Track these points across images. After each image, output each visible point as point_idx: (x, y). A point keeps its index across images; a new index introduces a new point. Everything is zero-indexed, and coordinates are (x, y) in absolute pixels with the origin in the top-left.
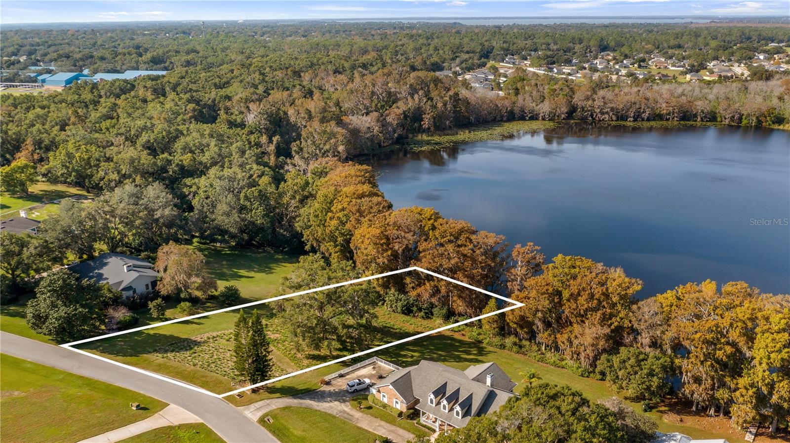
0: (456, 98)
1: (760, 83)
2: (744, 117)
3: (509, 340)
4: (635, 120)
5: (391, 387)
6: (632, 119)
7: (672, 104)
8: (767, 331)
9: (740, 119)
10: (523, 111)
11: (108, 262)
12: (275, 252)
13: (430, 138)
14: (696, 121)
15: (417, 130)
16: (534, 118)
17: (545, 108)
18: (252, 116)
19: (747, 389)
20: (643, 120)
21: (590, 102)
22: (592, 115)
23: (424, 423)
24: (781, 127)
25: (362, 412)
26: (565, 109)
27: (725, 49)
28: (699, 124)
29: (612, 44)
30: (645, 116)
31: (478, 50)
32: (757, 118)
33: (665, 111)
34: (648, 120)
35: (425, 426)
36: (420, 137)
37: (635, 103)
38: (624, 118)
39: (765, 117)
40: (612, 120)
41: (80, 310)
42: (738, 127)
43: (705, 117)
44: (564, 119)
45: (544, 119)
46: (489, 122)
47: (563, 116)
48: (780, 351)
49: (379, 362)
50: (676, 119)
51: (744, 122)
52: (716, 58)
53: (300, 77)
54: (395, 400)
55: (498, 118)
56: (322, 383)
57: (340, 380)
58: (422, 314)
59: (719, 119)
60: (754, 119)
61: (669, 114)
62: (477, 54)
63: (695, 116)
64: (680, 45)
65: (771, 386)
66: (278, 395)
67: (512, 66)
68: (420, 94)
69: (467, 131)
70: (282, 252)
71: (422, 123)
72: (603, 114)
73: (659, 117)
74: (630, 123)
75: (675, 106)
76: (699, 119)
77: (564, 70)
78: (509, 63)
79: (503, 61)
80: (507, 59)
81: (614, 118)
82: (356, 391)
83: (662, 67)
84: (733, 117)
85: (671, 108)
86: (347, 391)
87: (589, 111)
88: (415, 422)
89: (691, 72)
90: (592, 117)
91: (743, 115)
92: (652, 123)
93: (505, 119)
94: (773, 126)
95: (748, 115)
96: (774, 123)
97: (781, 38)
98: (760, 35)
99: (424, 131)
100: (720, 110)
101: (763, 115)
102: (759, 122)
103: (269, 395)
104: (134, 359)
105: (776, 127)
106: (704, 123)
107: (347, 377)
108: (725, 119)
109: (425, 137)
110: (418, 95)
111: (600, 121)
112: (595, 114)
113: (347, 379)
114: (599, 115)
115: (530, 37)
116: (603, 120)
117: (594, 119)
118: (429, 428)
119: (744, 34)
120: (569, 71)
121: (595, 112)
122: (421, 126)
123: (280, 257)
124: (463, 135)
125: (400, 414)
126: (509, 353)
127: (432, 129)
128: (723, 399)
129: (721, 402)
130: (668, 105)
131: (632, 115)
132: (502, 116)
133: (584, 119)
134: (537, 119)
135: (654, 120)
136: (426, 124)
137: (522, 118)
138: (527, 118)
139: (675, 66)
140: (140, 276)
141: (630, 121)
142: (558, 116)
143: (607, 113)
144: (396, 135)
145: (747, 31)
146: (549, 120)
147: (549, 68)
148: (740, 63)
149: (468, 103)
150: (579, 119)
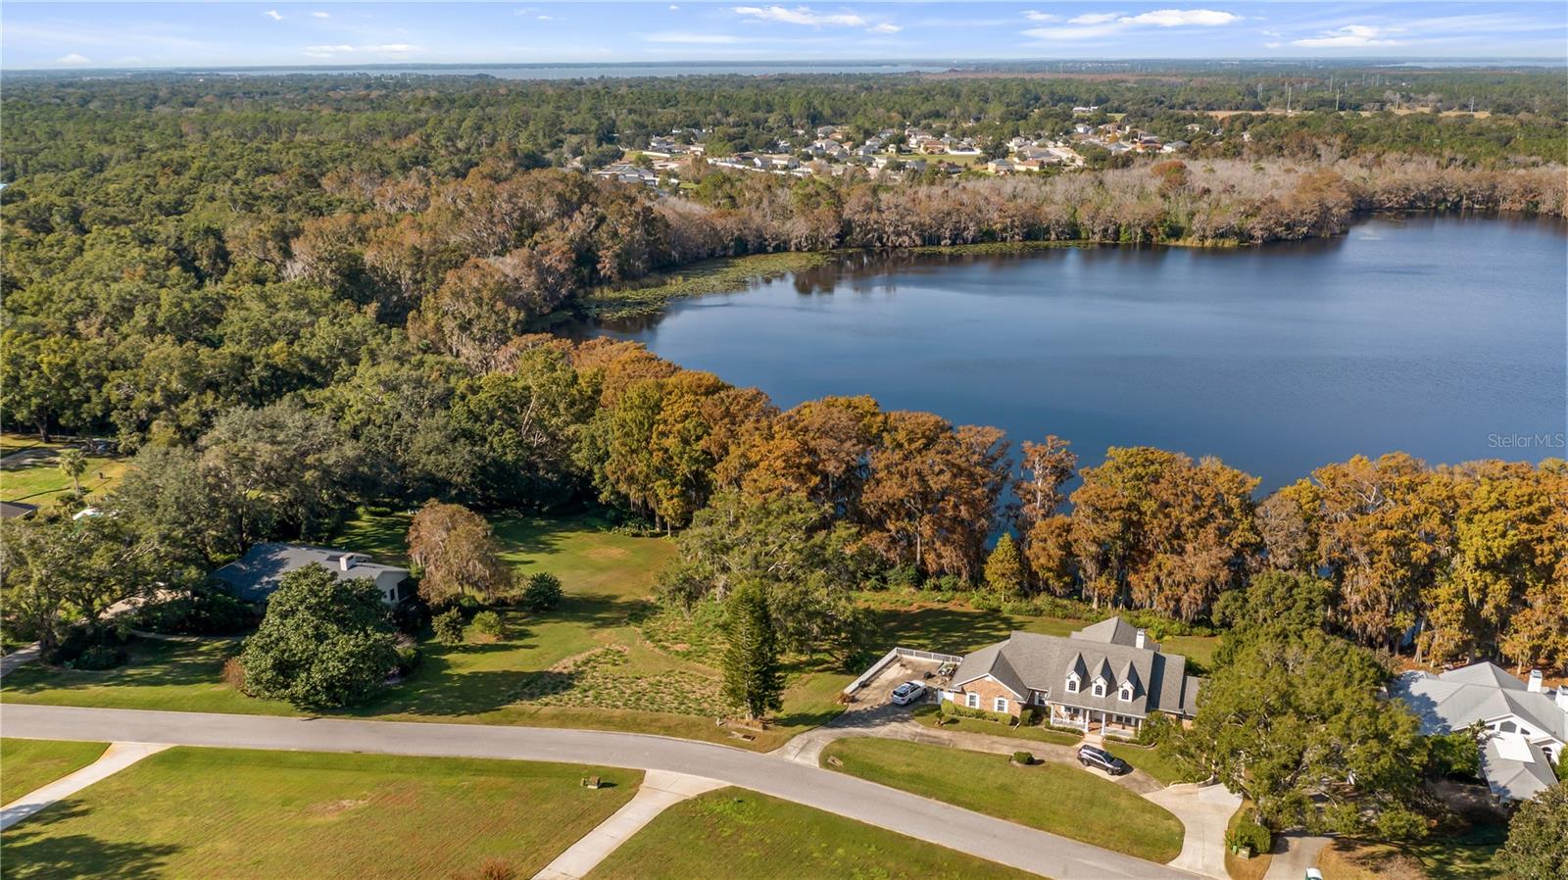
0: (648, 220)
1: (1118, 172)
2: (1122, 229)
3: (1042, 601)
4: (953, 244)
5: (990, 678)
6: (949, 242)
7: (1010, 213)
8: (1475, 511)
9: (1117, 232)
10: (761, 236)
11: (283, 559)
12: (525, 515)
13: (617, 295)
14: (1049, 240)
15: (587, 281)
16: (782, 247)
17: (798, 228)
18: (299, 266)
19: (1451, 602)
20: (965, 242)
21: (874, 215)
22: (880, 239)
23: (1056, 725)
24: (1181, 243)
25: (946, 729)
26: (834, 230)
27: (1018, 117)
28: (1052, 244)
29: (827, 112)
30: (969, 234)
31: (593, 128)
32: (1143, 229)
33: (999, 226)
34: (974, 241)
35: (1059, 729)
36: (597, 294)
37: (949, 214)
38: (933, 240)
39: (1155, 227)
40: (916, 246)
41: (378, 636)
42: (1115, 246)
43: (1063, 232)
44: (834, 247)
45: (799, 249)
46: (703, 259)
47: (832, 242)
48: (1504, 535)
49: (904, 656)
50: (1017, 237)
51: (1124, 238)
52: (1016, 134)
53: (319, 186)
54: (996, 700)
55: (719, 251)
56: (844, 700)
57: (865, 691)
58: (873, 581)
59: (1084, 235)
60: (1139, 231)
61: (1004, 230)
62: (592, 135)
63: (1047, 231)
64: (938, 112)
65: (1483, 591)
66: (800, 727)
67: (668, 156)
68: (585, 212)
69: (680, 278)
70: (540, 514)
71: (599, 266)
72: (899, 234)
73: (988, 236)
74: (945, 249)
75: (1015, 216)
76: (1053, 236)
77: (774, 162)
78: (660, 151)
79: (647, 149)
80: (653, 144)
81: (918, 242)
82: (910, 702)
83: (936, 150)
84: (1106, 230)
85: (1009, 221)
86: (894, 704)
87: (876, 230)
88: (1042, 726)
89: (994, 158)
90: (881, 242)
91: (1120, 225)
92: (983, 248)
93: (731, 252)
94: (1167, 243)
95: (1129, 226)
96: (1168, 236)
97: (1085, 97)
98: (1052, 94)
99: (606, 281)
100: (1083, 217)
101: (1150, 224)
102: (1147, 236)
103: (789, 729)
104: (496, 715)
105: (1173, 242)
106: (1063, 243)
107: (874, 685)
108: (1093, 233)
109: (609, 293)
110: (582, 213)
111: (895, 247)
112: (885, 236)
113: (875, 688)
114: (892, 238)
115: (668, 101)
116: (900, 245)
117: (883, 245)
118: (1073, 731)
119: (1028, 91)
120: (786, 163)
121: (886, 233)
122: (596, 271)
123: (543, 523)
124: (676, 284)
125: (1014, 721)
126: (1052, 619)
127: (616, 277)
128: (1405, 628)
129: (1403, 632)
130: (1002, 214)
131: (948, 234)
132: (725, 248)
133: (867, 248)
134: (786, 250)
135: (982, 241)
136: (607, 265)
137: (761, 249)
138: (770, 249)
139: (958, 149)
140: (384, 573)
141: (945, 245)
142: (822, 243)
143: (905, 233)
144: (563, 291)
145: (1031, 87)
146: (809, 250)
147: (744, 158)
148: (1056, 142)
149: (667, 226)
150: (858, 247)
